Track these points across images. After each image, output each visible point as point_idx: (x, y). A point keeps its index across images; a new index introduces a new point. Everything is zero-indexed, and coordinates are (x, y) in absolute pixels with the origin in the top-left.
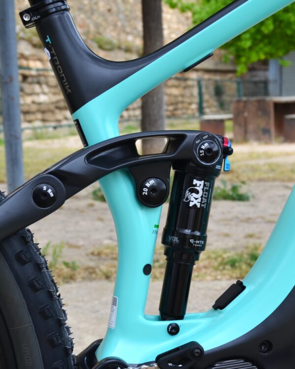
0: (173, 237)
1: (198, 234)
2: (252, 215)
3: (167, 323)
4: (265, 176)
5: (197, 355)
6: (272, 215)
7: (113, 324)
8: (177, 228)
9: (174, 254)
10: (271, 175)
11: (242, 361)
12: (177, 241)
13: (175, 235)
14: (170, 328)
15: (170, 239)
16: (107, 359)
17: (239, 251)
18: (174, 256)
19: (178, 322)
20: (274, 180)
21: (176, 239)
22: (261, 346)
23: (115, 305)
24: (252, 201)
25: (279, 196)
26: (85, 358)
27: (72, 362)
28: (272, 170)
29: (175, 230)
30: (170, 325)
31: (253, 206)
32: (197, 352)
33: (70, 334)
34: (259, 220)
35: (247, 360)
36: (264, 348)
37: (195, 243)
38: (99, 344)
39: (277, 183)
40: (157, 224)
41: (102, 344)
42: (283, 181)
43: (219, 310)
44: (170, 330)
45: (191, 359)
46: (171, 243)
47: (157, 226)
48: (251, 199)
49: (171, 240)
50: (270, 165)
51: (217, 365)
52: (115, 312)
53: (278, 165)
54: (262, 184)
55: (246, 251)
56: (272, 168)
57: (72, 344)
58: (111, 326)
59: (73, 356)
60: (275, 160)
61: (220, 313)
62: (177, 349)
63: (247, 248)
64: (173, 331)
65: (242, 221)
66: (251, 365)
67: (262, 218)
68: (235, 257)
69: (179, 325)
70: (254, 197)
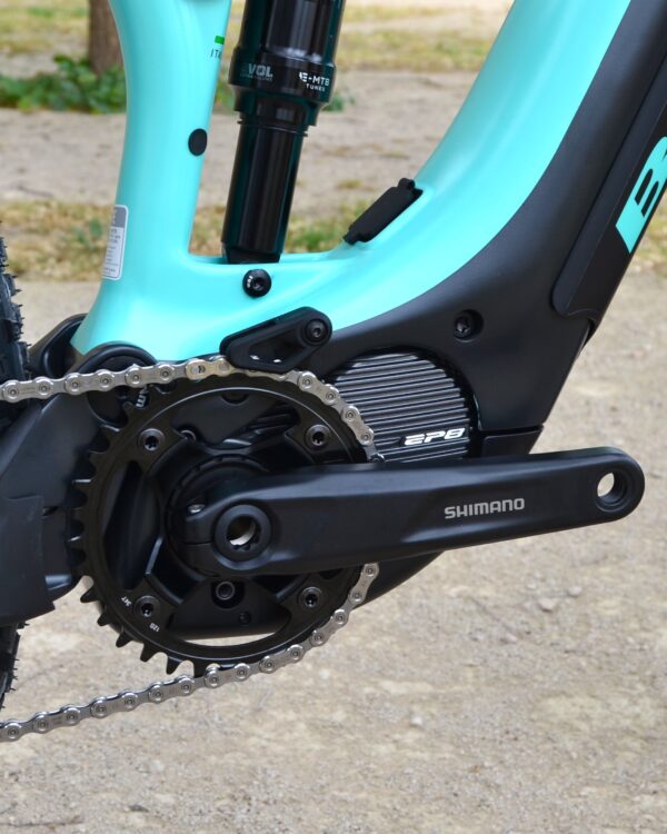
0: (260, 67)
1: (316, 59)
2: (351, 141)
3: (242, 269)
4: (376, 58)
5: (316, 335)
6: (396, 141)
7: (117, 269)
8: (267, 45)
9: (260, 107)
10: (390, 56)
11: (415, 358)
12: (268, 75)
13: (263, 61)
14: (249, 281)
15: (251, 72)
16: (107, 347)
17: (326, 217)
18: (258, 112)
19: (269, 268)
20: (398, 67)
21: (265, 72)
22: (456, 326)
23: (123, 226)
24: (348, 110)
25: (411, 102)
26: (46, 356)
27: (20, 357)
28: (394, 47)
29: (263, 49)
30: (250, 273)
31: (352, 121)
32: (318, 330)
33: (14, 292)
34: (368, 152)
35: (423, 353)
36: (463, 330)
37: (310, 82)
38: (78, 325)
39: (406, 74)
40: (221, 35)
41: (84, 323)
42: (418, 69)
43: (360, 243)
44: (249, 285)
45: (304, 344)
46: (254, 81)
47: (221, 40)
48: (347, 106)
49: (255, 74)
50: (386, 34)
51: (356, 365)
52: (120, 241)
53: (405, 36)
54: (369, 74)
55: (340, 218)
56: (392, 42)
57: (18, 316)
58: (112, 274)
59: (22, 343)
60: (397, 25)
61: (363, 249)
62: (271, 323)
63: (342, 210)
64: (257, 287)
65: (327, 153)
66: (433, 366)
67: (374, 147)
68: (317, 229)
69: (270, 273)
70: (352, 101)
